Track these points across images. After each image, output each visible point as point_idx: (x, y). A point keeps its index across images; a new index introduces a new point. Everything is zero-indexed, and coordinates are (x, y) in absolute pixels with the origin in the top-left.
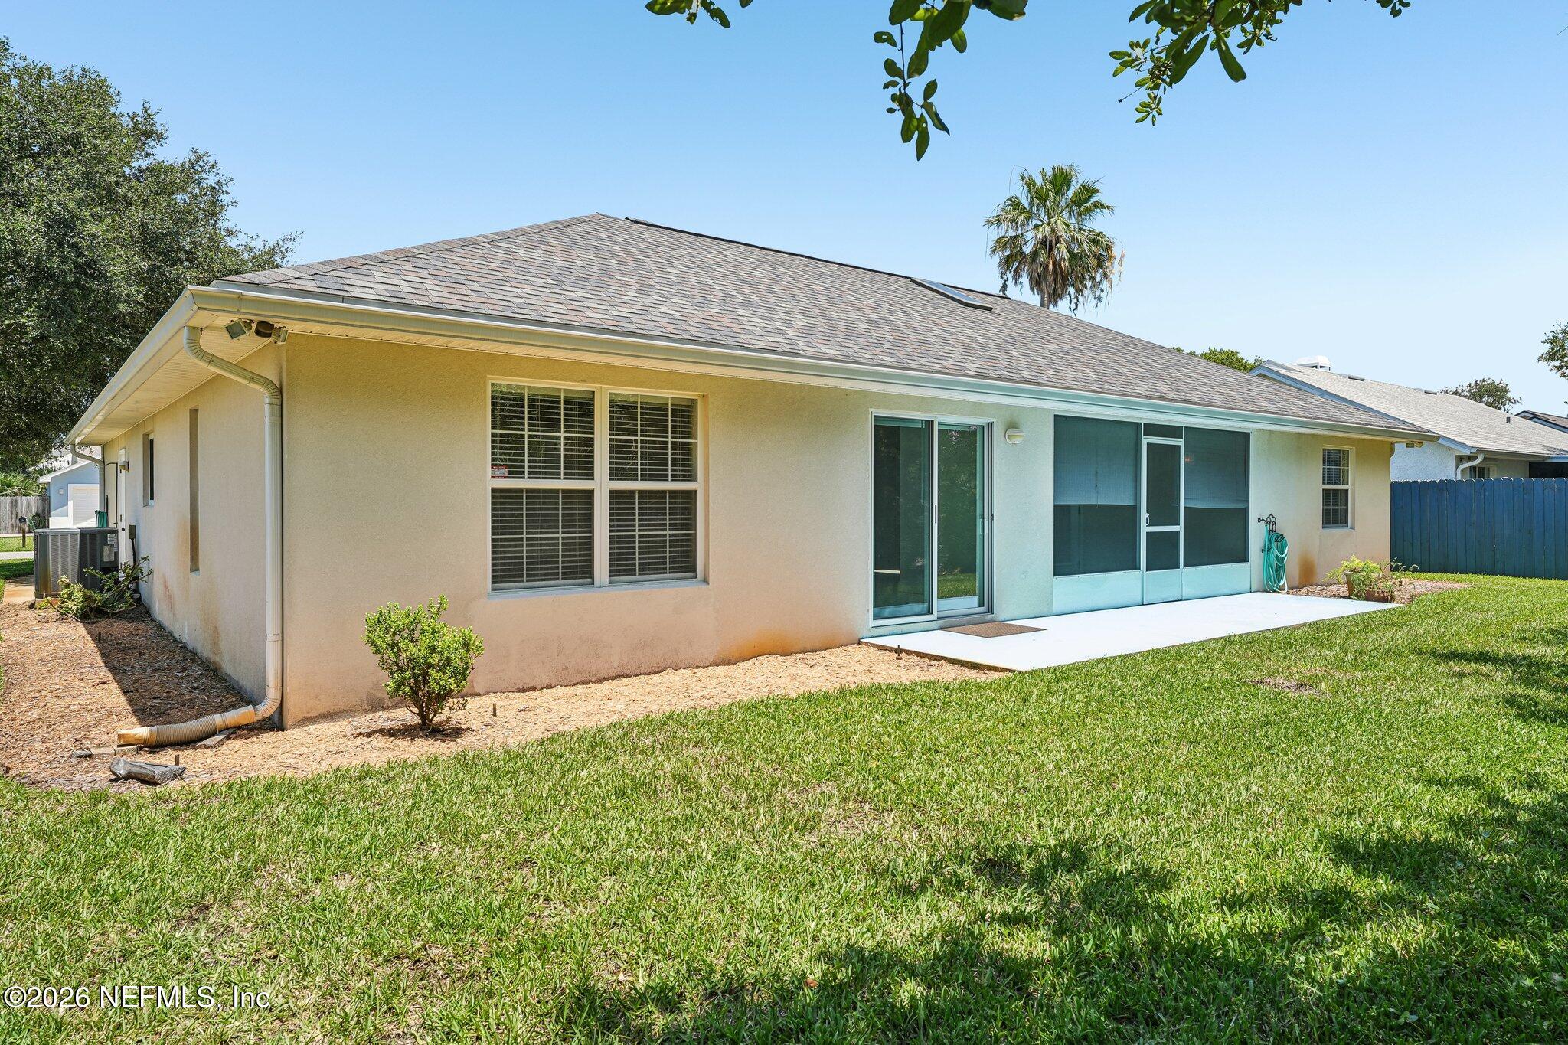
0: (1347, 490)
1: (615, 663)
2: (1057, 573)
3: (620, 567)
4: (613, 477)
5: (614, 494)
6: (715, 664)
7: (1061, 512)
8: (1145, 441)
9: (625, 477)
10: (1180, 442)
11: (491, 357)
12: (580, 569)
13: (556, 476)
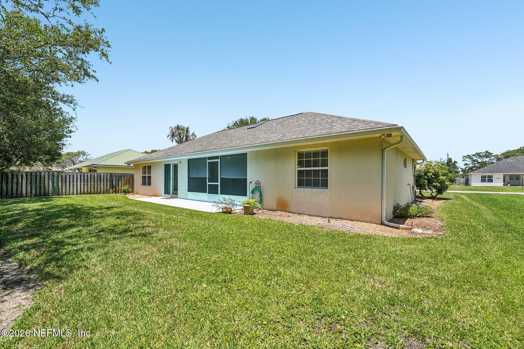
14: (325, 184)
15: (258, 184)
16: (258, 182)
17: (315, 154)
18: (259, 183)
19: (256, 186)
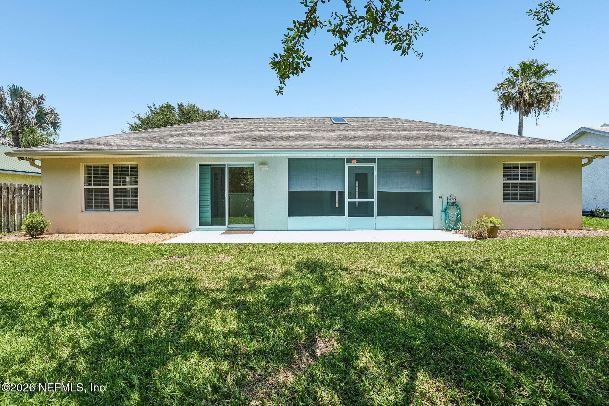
0: (535, 183)
1: (112, 230)
2: (290, 215)
3: (116, 207)
4: (114, 185)
5: (115, 189)
6: (140, 233)
7: (291, 194)
8: (347, 166)
9: (117, 185)
10: (375, 165)
11: (81, 159)
12: (106, 207)
13: (99, 185)
14: (532, 197)
15: (452, 199)
16: (452, 196)
17: (524, 167)
18: (454, 197)
19: (449, 201)
